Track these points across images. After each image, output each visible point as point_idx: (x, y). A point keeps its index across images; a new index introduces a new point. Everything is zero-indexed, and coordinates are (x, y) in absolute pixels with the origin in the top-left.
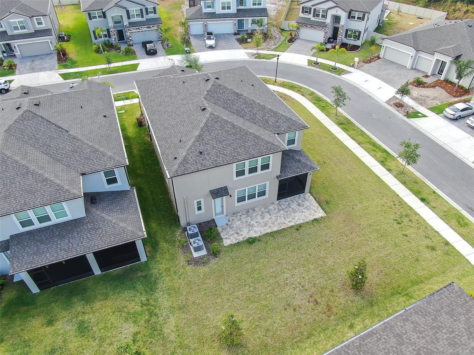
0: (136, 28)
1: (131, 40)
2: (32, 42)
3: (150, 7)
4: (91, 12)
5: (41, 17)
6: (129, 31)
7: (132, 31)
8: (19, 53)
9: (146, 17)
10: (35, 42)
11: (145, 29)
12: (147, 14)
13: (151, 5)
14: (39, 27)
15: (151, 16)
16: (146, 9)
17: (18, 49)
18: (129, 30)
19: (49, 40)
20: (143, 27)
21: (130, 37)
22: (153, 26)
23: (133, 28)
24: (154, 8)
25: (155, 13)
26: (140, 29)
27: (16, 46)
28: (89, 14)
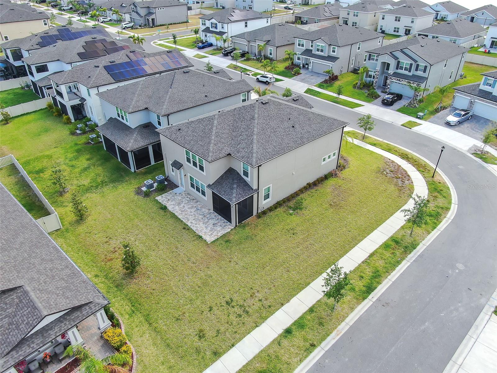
0: (397, 79)
1: (388, 88)
2: (321, 63)
3: (422, 64)
4: (372, 54)
5: (336, 47)
6: (390, 80)
7: (392, 80)
8: (311, 68)
9: (413, 72)
10: (323, 63)
11: (405, 83)
12: (417, 70)
13: (425, 63)
14: (332, 54)
15: (420, 73)
16: (418, 65)
17: (312, 64)
18: (391, 78)
19: (331, 65)
20: (403, 80)
21: (389, 85)
22: (413, 83)
23: (395, 78)
24: (426, 67)
25: (425, 71)
26: (400, 81)
27: (312, 62)
28: (370, 55)
